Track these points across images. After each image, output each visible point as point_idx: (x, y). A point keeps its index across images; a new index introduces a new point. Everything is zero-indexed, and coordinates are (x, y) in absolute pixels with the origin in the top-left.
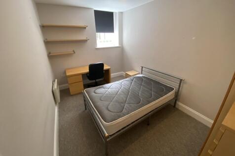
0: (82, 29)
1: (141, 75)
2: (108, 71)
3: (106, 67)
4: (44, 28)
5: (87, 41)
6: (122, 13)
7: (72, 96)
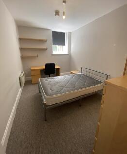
0: (44, 41)
1: (81, 73)
2: (58, 69)
3: (56, 67)
4: (21, 40)
5: (46, 49)
6: (71, 33)
7: (33, 84)
